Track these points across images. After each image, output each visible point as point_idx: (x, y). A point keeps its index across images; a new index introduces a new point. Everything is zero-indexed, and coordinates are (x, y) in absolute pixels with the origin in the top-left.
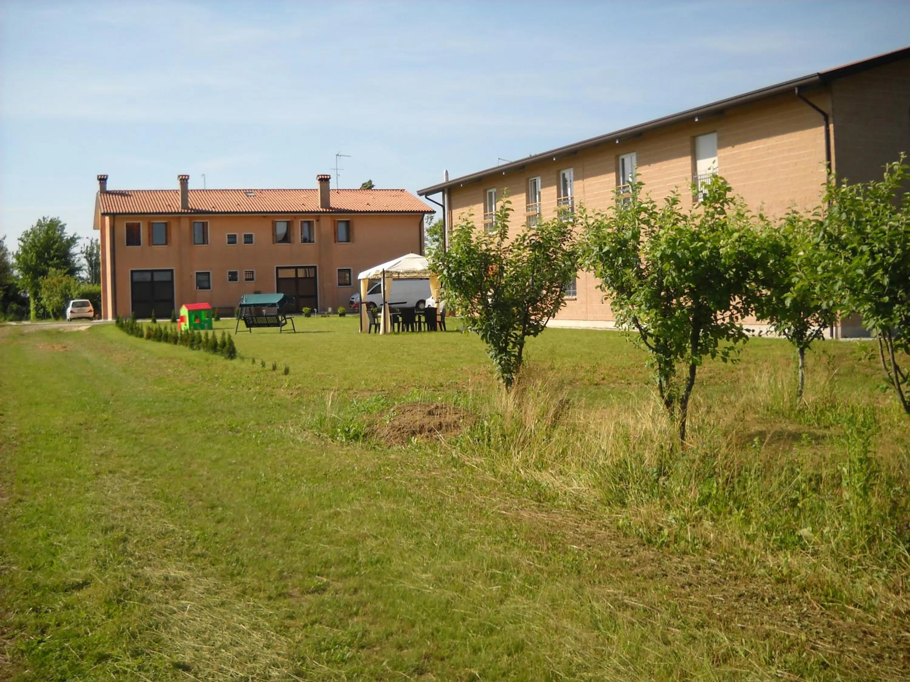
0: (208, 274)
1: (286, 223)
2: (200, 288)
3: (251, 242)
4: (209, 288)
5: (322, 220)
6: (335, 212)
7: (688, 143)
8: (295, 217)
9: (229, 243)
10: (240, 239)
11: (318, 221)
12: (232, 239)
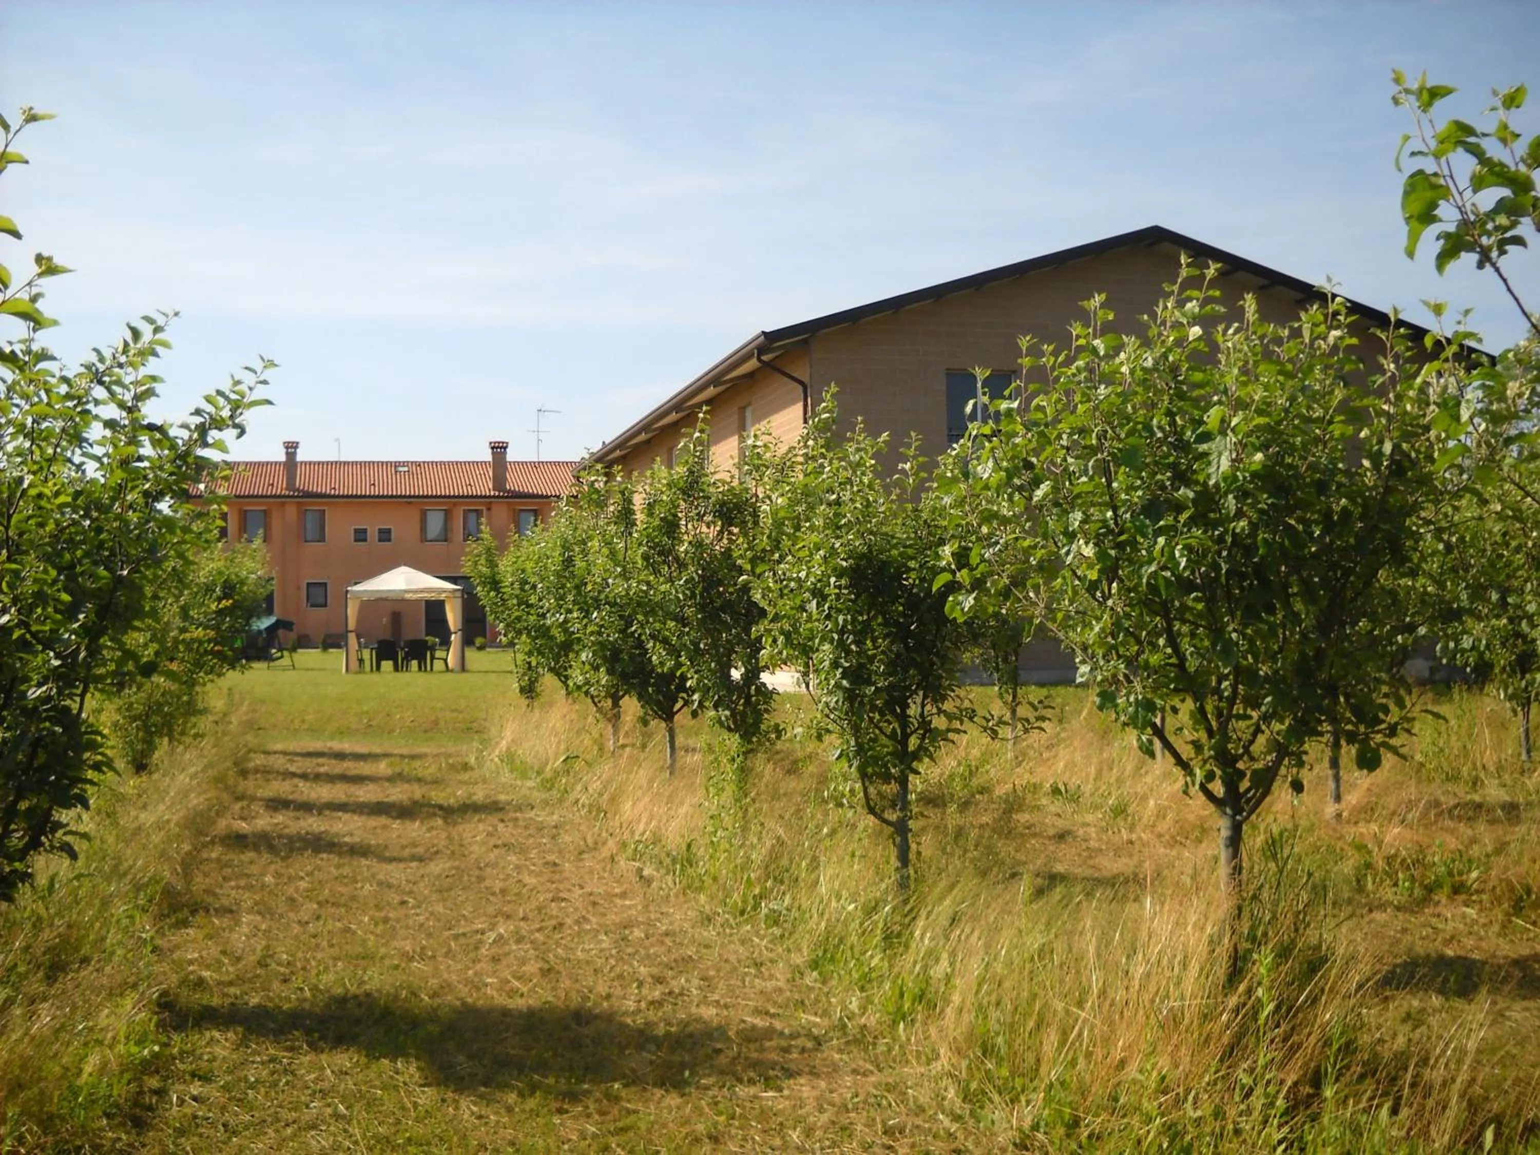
0: (325, 584)
1: (442, 514)
2: (312, 606)
3: (389, 540)
4: (325, 605)
5: (494, 509)
6: (511, 497)
7: (736, 417)
8: (455, 504)
9: (356, 540)
10: (373, 534)
11: (489, 509)
12: (361, 535)
